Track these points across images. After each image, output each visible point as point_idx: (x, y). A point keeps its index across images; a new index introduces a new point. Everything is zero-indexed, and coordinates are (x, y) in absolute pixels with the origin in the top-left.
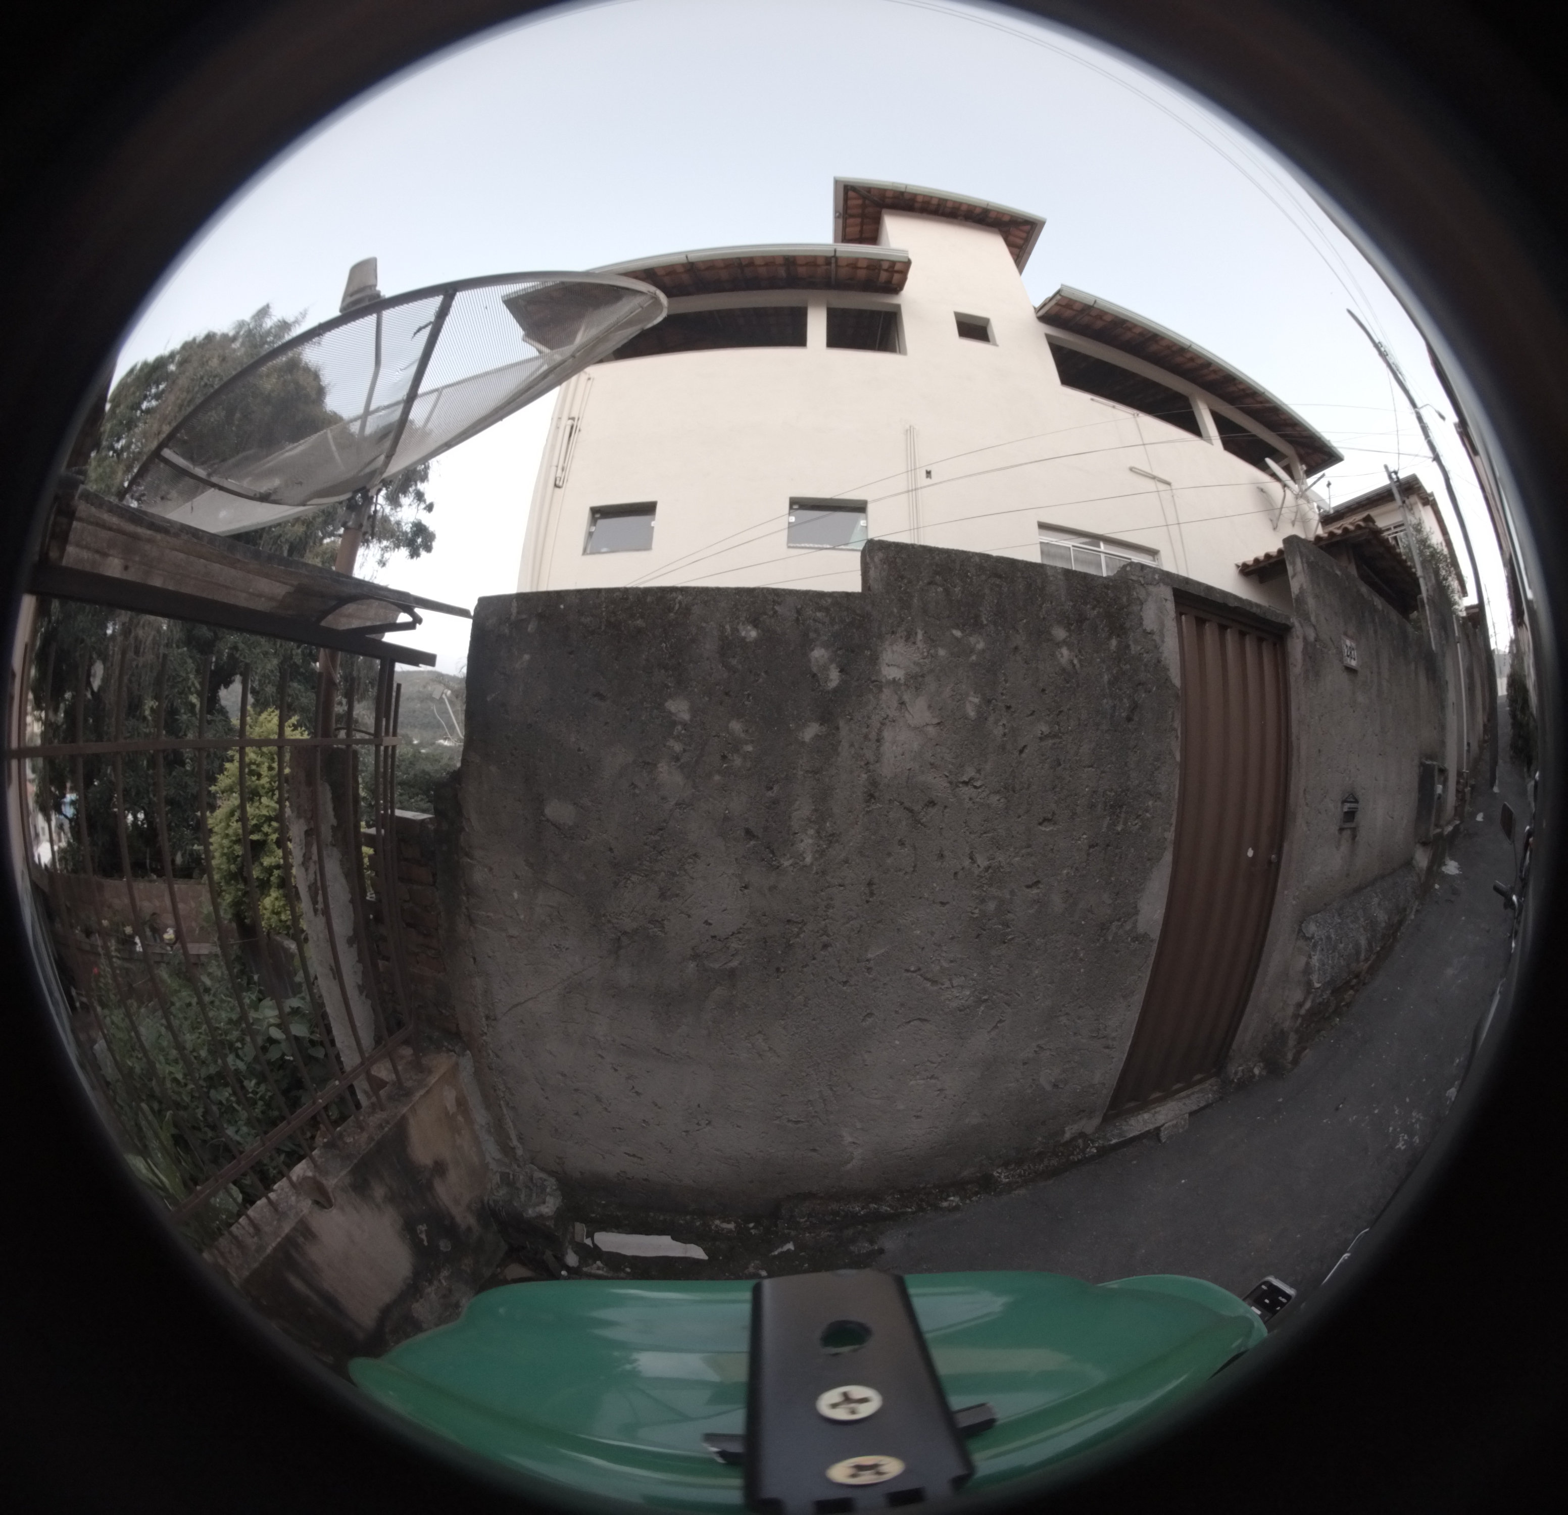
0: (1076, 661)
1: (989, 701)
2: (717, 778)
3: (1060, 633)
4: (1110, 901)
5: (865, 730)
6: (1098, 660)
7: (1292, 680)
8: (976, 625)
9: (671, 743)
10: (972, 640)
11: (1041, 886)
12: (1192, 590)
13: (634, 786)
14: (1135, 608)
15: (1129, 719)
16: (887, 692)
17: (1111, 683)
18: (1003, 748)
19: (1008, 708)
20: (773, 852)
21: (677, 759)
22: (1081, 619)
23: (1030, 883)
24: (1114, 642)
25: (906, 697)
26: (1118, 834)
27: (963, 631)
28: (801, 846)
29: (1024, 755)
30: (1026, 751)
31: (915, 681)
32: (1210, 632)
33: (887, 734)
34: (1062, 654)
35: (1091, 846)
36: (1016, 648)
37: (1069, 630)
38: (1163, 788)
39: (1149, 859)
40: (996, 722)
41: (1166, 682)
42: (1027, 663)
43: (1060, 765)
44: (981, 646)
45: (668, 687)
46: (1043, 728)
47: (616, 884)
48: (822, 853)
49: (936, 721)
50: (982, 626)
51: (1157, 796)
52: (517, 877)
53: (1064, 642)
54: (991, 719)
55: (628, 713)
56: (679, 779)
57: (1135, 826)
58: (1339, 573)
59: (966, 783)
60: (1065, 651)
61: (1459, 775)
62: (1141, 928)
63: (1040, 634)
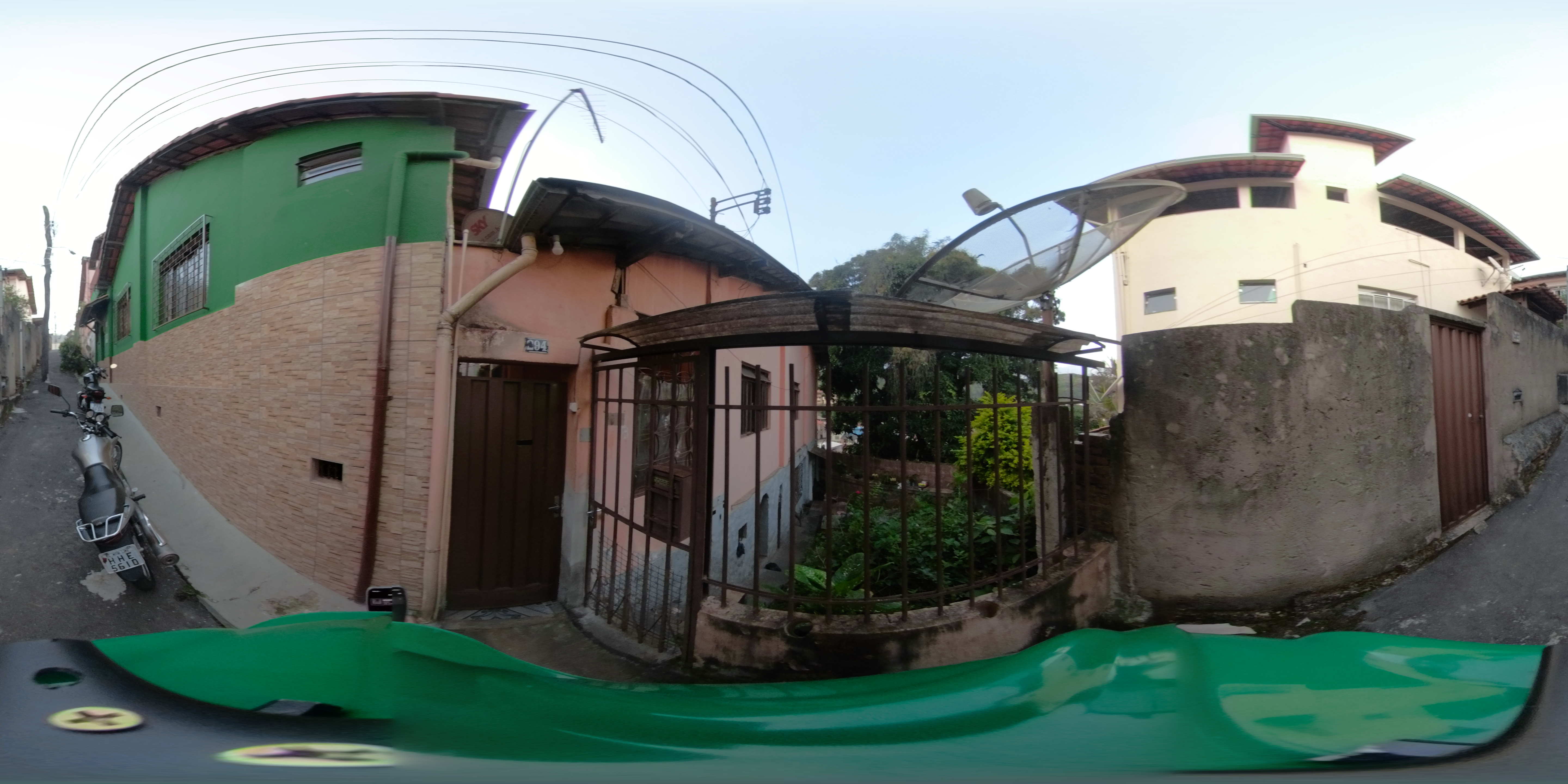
0: (1386, 346)
1: (1351, 365)
2: (1241, 407)
3: (1379, 335)
4: (1411, 441)
5: (1301, 381)
6: (1395, 345)
7: (1483, 348)
8: (1344, 334)
9: (1220, 393)
10: (1342, 340)
11: (1381, 438)
12: (1438, 315)
13: (1205, 413)
14: (1412, 323)
15: (1409, 368)
16: (1308, 364)
17: (1401, 354)
18: (1358, 383)
19: (1359, 367)
20: (1268, 437)
21: (1223, 400)
22: (1388, 329)
23: (1376, 437)
24: (1402, 338)
25: (1317, 366)
26: (1409, 413)
27: (1338, 337)
28: (1279, 433)
31: (1320, 359)
32: (1445, 331)
33: (1310, 382)
34: (1379, 344)
35: (1399, 419)
36: (1361, 343)
37: (1383, 334)
38: (1425, 394)
39: (1425, 422)
40: (1354, 373)
41: (1424, 352)
42: (1365, 348)
43: (1382, 388)
44: (1345, 343)
45: (1216, 369)
46: (1373, 374)
47: (1199, 457)
48: (1288, 434)
49: (1330, 375)
51: (1424, 397)
52: (1153, 459)
53: (1381, 339)
54: (1352, 372)
55: (1199, 381)
56: (1224, 408)
57: (1416, 409)
58: (1516, 306)
59: (1344, 399)
60: (1381, 343)
62: (1427, 449)
63: (1370, 336)
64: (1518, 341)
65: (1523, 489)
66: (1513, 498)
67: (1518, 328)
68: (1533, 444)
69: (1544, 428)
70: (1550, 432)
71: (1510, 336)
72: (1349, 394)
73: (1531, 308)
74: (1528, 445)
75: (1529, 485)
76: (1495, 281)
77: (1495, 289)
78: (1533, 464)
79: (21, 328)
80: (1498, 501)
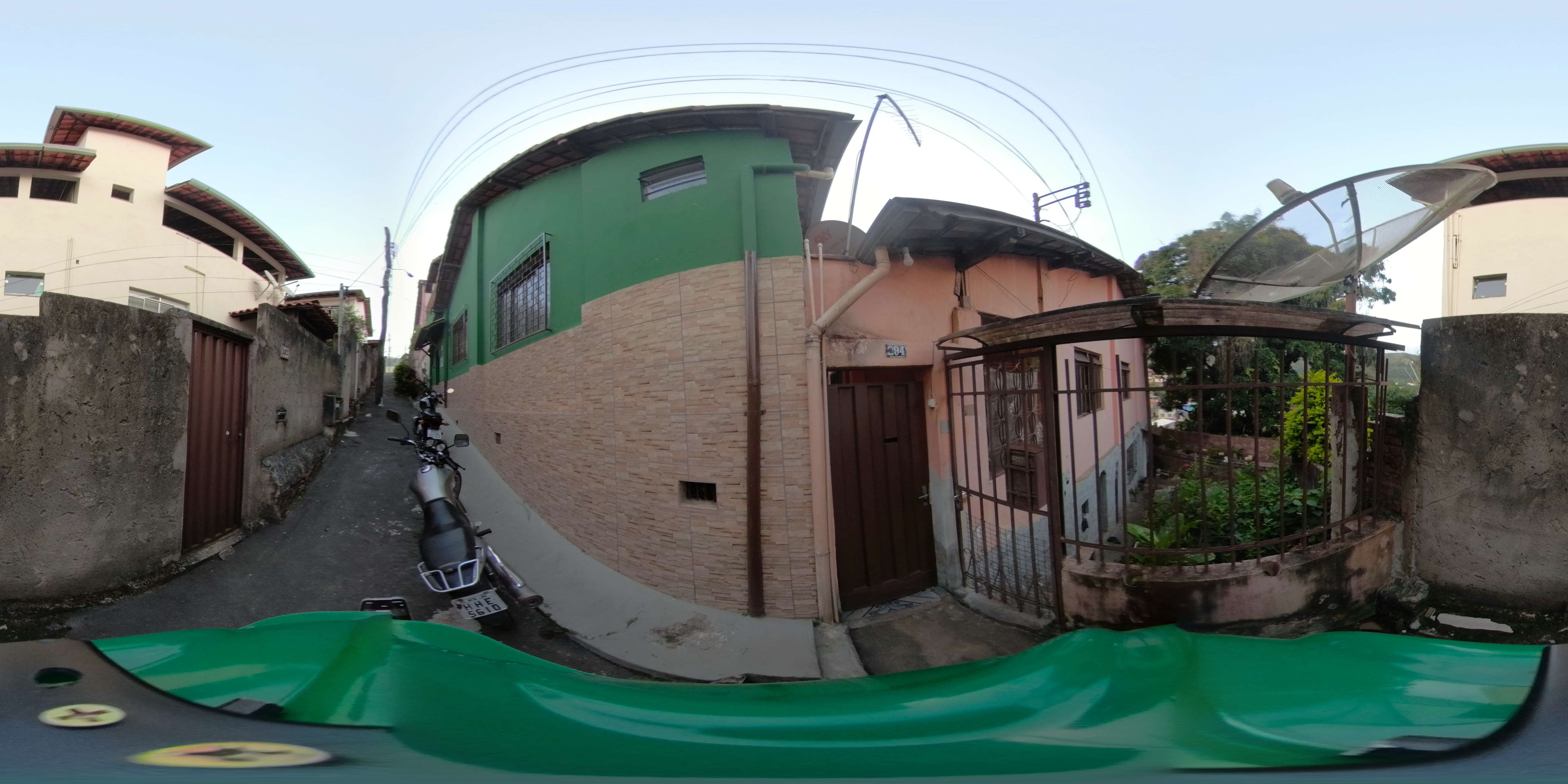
0: (139, 350)
1: (97, 367)
3: (133, 337)
4: (158, 457)
5: (39, 380)
6: (150, 350)
7: (250, 362)
8: (93, 333)
10: (90, 339)
11: (123, 450)
12: (202, 322)
14: (171, 328)
15: (164, 376)
17: (156, 360)
18: (103, 388)
19: (106, 370)
22: (144, 331)
23: (118, 449)
24: (159, 342)
25: (59, 366)
26: (159, 426)
27: (86, 335)
29: (113, 392)
30: (114, 390)
31: (64, 359)
32: (208, 340)
33: (50, 381)
34: (133, 347)
35: (146, 432)
36: (111, 344)
37: (137, 336)
38: (181, 406)
39: (176, 437)
40: (100, 377)
41: (182, 361)
42: (115, 350)
43: (129, 396)
44: (94, 342)
46: (122, 379)
49: (72, 376)
50: (96, 333)
51: (178, 409)
53: (135, 341)
54: (97, 375)
57: (167, 422)
58: (287, 321)
60: (135, 345)
61: (351, 400)
62: (176, 467)
63: (123, 338)
64: (286, 357)
65: (279, 514)
66: (268, 523)
67: (288, 343)
68: (294, 467)
69: (307, 451)
71: (279, 352)
73: (302, 324)
74: (288, 468)
75: (287, 511)
76: (270, 294)
77: (268, 303)
78: (292, 489)
79: (357, 349)
80: (250, 525)
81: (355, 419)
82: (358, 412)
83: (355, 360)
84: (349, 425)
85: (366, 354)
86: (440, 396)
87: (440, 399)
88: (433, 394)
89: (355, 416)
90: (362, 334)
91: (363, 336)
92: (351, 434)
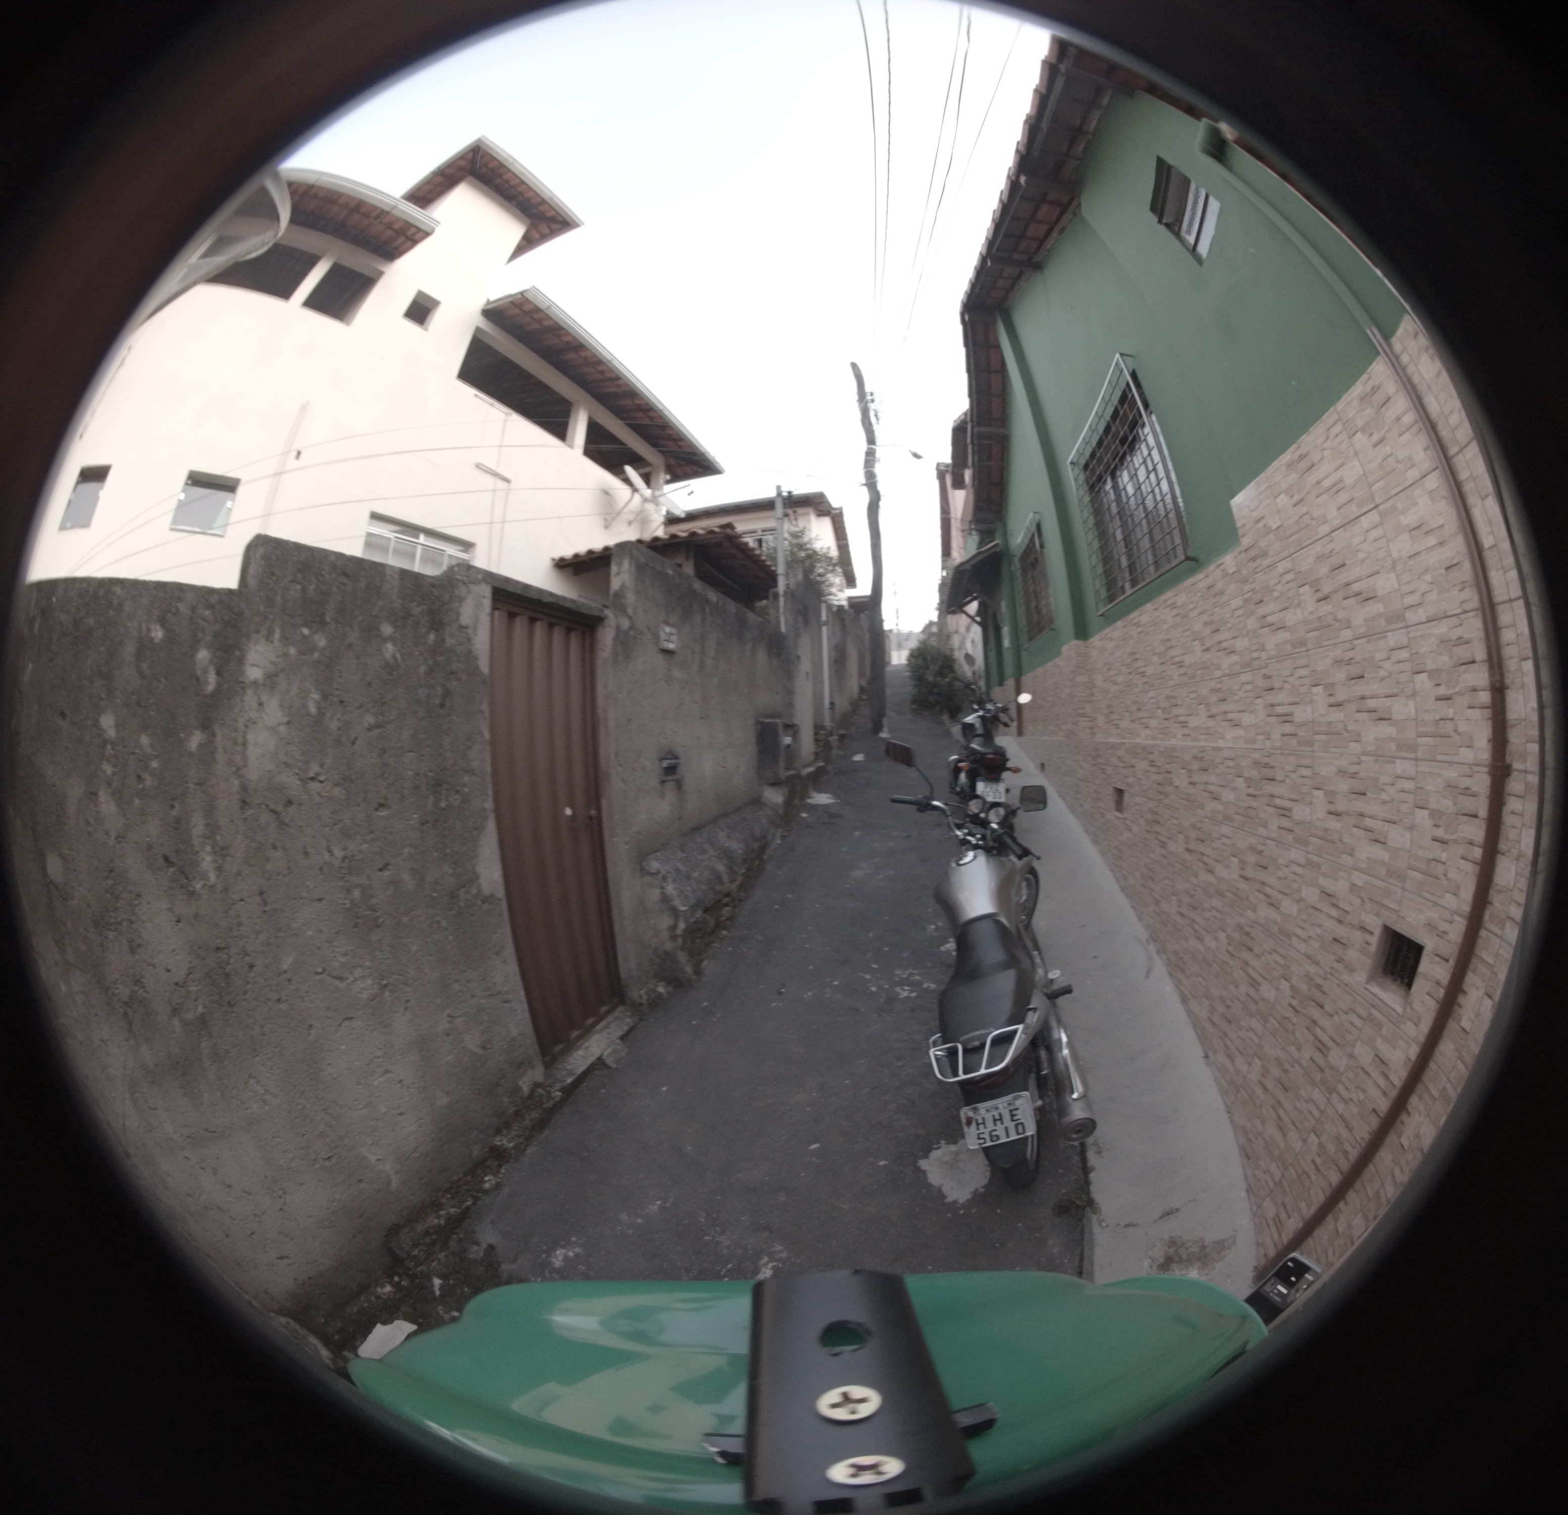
0: (398, 655)
1: (327, 698)
3: (387, 629)
4: (450, 871)
5: (234, 735)
6: (417, 653)
7: (599, 663)
8: (322, 623)
10: (317, 637)
11: (390, 867)
12: (510, 588)
14: (455, 605)
15: (442, 706)
16: (250, 692)
17: (428, 673)
18: (338, 742)
19: (342, 702)
20: (186, 877)
21: (110, 785)
22: (407, 615)
23: (380, 866)
24: (432, 637)
25: (264, 698)
26: (443, 809)
27: (310, 629)
28: (205, 865)
29: (356, 747)
30: (358, 742)
31: (271, 681)
32: (520, 624)
33: (250, 737)
34: (387, 649)
35: (423, 824)
36: (350, 645)
37: (395, 626)
38: (475, 764)
39: (476, 829)
40: (332, 718)
41: (474, 671)
42: (358, 658)
43: (385, 752)
44: (322, 643)
46: (370, 719)
49: (286, 720)
50: (326, 624)
51: (471, 772)
53: (391, 639)
54: (328, 714)
57: (456, 800)
58: (670, 572)
59: (313, 779)
60: (390, 646)
61: (818, 727)
62: (486, 890)
63: (371, 631)
64: (672, 647)
65: (689, 969)
66: (670, 989)
67: (673, 618)
68: (707, 873)
69: (729, 837)
70: (742, 846)
71: (656, 637)
72: (322, 766)
73: (702, 575)
74: (696, 874)
75: (702, 961)
76: (631, 517)
77: (631, 535)
78: (707, 916)
79: (824, 617)
80: (641, 997)
81: (829, 768)
82: (835, 752)
83: (820, 641)
84: (817, 780)
85: (843, 627)
86: (1005, 710)
87: (1003, 717)
88: (989, 706)
89: (828, 760)
90: (831, 585)
91: (834, 590)
92: (822, 799)
